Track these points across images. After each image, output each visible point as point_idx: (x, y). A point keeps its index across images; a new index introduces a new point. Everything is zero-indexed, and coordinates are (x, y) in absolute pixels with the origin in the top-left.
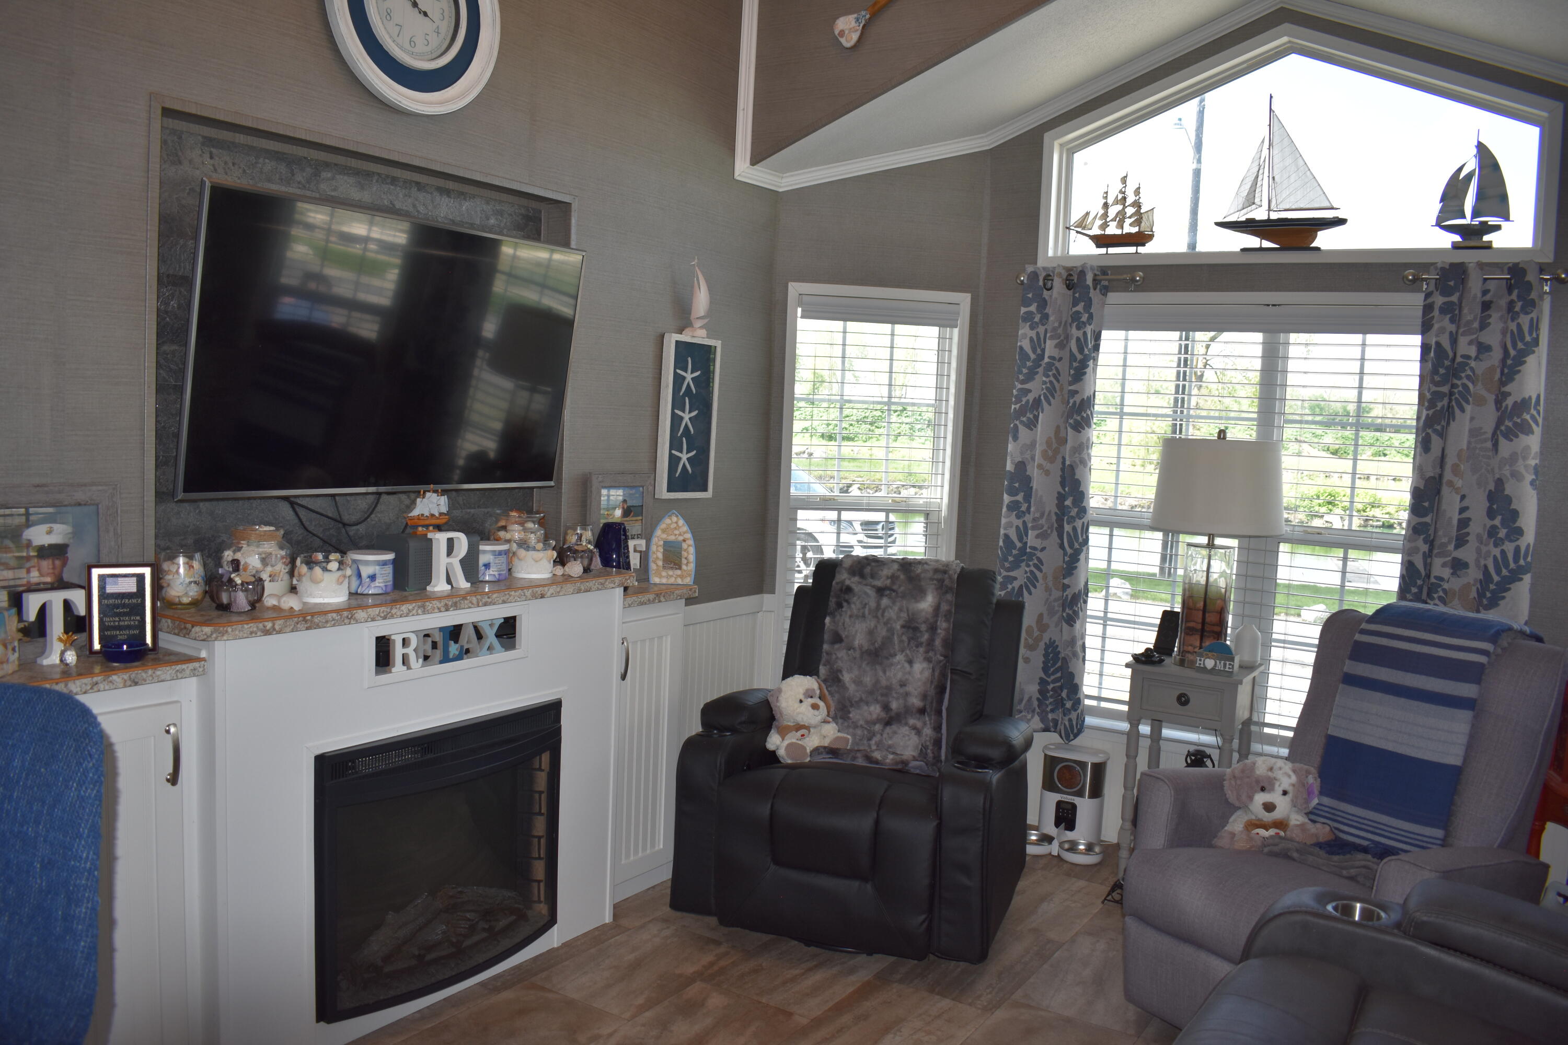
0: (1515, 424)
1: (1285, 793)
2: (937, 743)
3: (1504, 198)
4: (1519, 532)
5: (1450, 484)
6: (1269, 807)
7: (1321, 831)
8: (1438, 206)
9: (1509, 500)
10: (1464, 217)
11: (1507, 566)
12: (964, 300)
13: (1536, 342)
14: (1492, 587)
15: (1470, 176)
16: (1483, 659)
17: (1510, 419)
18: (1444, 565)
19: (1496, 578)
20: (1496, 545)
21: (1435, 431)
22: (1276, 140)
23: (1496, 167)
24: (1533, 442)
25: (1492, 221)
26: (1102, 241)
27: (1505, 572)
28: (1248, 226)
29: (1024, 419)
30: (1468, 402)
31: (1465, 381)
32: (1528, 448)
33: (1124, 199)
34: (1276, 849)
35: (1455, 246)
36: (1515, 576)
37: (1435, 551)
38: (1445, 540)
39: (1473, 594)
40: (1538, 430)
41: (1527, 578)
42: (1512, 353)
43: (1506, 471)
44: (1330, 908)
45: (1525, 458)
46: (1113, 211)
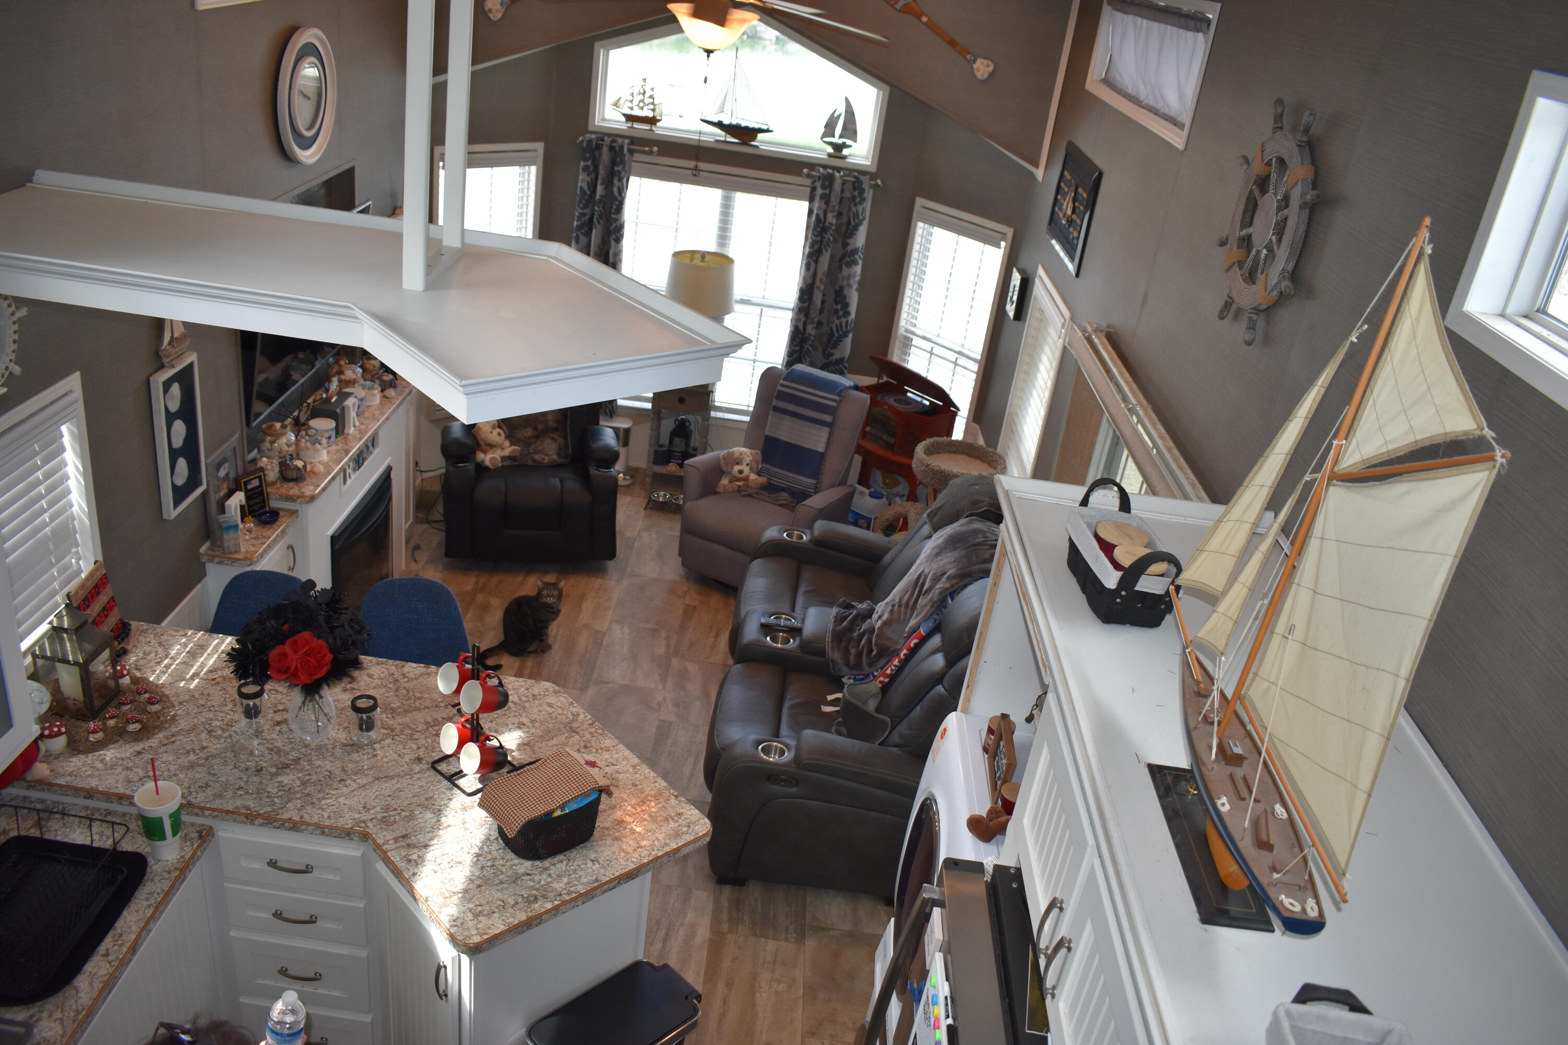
0: (851, 260)
1: (747, 465)
2: (566, 446)
3: (855, 132)
4: (848, 314)
5: (818, 288)
6: (741, 472)
7: (763, 480)
8: (823, 130)
9: (845, 297)
10: (834, 137)
11: (842, 329)
12: (540, 147)
13: (864, 219)
14: (834, 339)
15: (839, 116)
16: (834, 404)
17: (849, 257)
18: (813, 328)
19: (836, 335)
20: (837, 319)
21: (813, 260)
22: (738, 76)
23: (853, 114)
24: (858, 269)
25: (848, 142)
26: (630, 118)
27: (841, 332)
28: (719, 125)
29: (583, 231)
30: (829, 247)
31: (829, 236)
32: (856, 272)
33: (645, 92)
34: (746, 493)
35: (830, 155)
36: (845, 335)
37: (809, 321)
38: (814, 316)
39: (825, 339)
40: (860, 262)
41: (851, 335)
42: (853, 223)
43: (845, 283)
44: (785, 535)
45: (854, 277)
46: (637, 98)
